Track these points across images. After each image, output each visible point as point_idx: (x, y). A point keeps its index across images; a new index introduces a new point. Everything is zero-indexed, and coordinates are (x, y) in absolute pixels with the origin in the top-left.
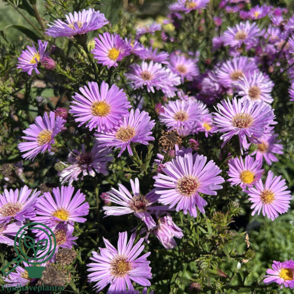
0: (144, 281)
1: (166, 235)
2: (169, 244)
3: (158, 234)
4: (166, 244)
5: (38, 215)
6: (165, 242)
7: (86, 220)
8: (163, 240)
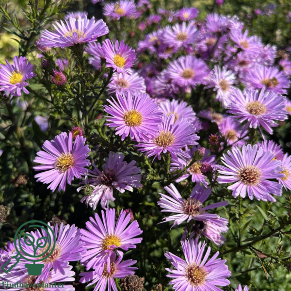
0: (222, 281)
1: (214, 233)
2: (219, 240)
3: (208, 234)
4: (217, 242)
5: (88, 250)
6: (216, 240)
7: (142, 239)
8: (214, 238)
